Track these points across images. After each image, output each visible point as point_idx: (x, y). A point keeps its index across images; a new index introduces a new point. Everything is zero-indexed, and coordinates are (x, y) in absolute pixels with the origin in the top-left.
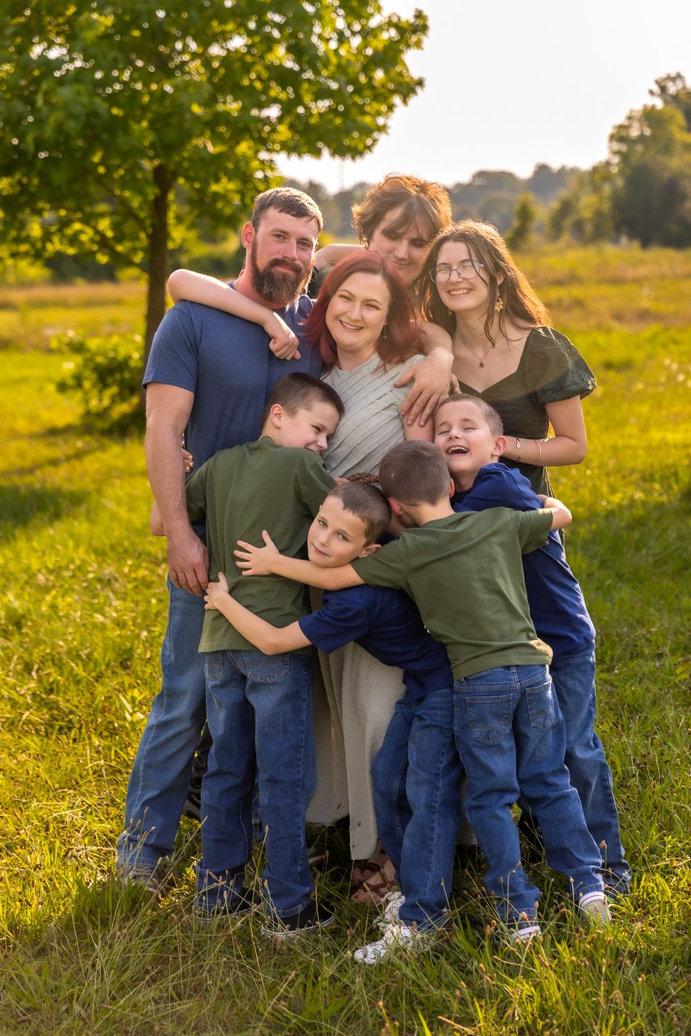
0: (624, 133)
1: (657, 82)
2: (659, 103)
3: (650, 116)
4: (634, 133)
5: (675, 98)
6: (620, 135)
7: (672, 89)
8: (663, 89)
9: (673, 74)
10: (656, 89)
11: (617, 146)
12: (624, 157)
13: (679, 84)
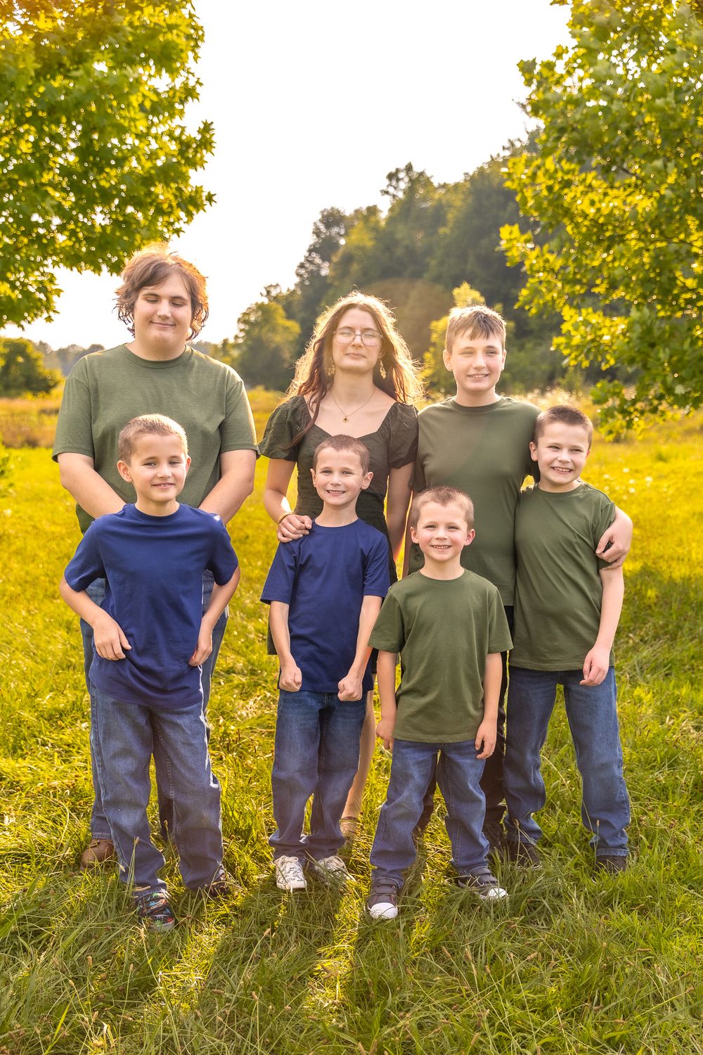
0: (247, 318)
1: (265, 288)
2: (266, 301)
3: (260, 307)
4: (252, 318)
5: (276, 298)
6: (244, 320)
7: (274, 293)
8: (268, 292)
9: (274, 284)
10: (265, 293)
11: (242, 326)
12: (247, 333)
13: (278, 290)
